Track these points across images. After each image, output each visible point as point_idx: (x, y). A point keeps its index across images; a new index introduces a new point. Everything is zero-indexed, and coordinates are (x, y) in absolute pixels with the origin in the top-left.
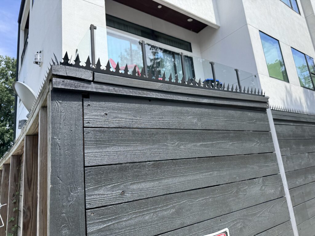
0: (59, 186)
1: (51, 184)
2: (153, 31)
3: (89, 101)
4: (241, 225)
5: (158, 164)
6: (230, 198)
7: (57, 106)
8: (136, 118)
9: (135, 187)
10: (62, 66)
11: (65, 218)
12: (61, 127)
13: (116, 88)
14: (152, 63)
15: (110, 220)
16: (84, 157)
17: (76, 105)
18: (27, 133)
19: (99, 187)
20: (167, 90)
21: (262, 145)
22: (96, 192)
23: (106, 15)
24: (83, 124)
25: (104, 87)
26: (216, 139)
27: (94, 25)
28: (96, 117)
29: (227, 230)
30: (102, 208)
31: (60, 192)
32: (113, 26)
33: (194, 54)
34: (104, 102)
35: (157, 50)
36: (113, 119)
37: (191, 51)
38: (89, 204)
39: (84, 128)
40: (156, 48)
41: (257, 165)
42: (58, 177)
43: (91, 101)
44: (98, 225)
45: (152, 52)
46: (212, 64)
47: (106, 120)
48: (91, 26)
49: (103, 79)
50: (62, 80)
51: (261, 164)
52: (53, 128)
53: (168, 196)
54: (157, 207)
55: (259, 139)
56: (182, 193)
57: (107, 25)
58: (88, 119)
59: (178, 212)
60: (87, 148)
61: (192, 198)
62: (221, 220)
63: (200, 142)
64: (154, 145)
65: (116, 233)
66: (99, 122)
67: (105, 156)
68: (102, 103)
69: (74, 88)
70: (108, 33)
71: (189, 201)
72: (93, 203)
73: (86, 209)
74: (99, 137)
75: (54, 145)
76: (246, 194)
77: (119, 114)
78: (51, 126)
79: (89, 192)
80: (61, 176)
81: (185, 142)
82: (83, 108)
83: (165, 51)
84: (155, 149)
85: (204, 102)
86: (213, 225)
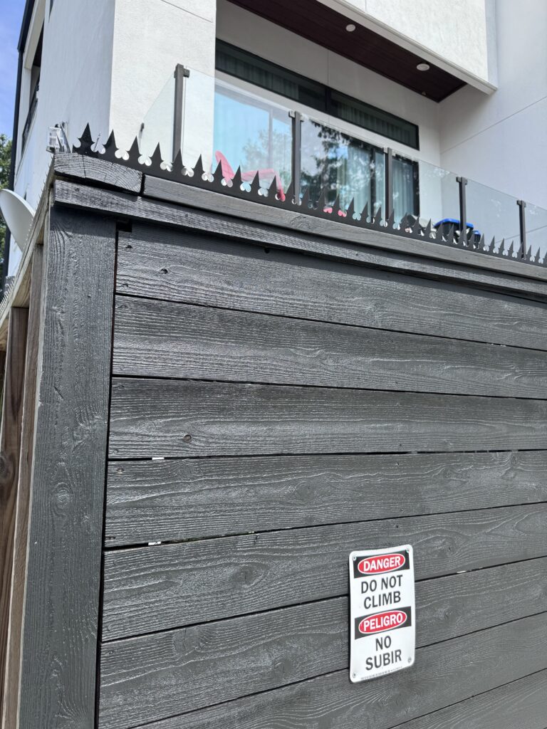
0: (57, 406)
1: (41, 401)
2: (328, 90)
3: (129, 238)
4: (444, 543)
5: (270, 392)
6: (425, 484)
7: (62, 242)
8: (230, 287)
9: (215, 430)
10: (76, 154)
11: (64, 470)
12: (68, 287)
13: (194, 216)
14: (320, 170)
15: (155, 487)
16: (112, 355)
17: (102, 243)
18: (14, 302)
19: (139, 419)
20: (310, 231)
21: (525, 380)
22: (132, 429)
23: (218, 41)
24: (115, 286)
25: (166, 210)
26: (413, 353)
27: (185, 67)
28: (144, 275)
29: (409, 548)
30: (142, 462)
31: (57, 418)
32: (233, 72)
33: (424, 155)
34: (164, 243)
35: (337, 138)
36: (179, 282)
37: (417, 147)
38: (116, 449)
39: (117, 296)
40: (334, 134)
41: (505, 422)
42: (56, 389)
43: (135, 238)
44: (132, 495)
45: (324, 143)
46: (461, 183)
47: (165, 284)
48: (177, 67)
49: (163, 190)
50: (76, 186)
51: (515, 422)
52: (52, 287)
53: (284, 459)
54: (258, 478)
55: (521, 366)
56: (316, 457)
57: (217, 68)
58: (125, 278)
59: (303, 495)
60: (120, 338)
61: (338, 471)
62: (397, 527)
63: (373, 355)
64: (266, 350)
65: (165, 514)
66: (148, 286)
67: (155, 358)
68: (159, 246)
69: (99, 207)
70: (218, 89)
71: (330, 475)
72: (123, 450)
73: (108, 460)
74: (147, 318)
75: (51, 322)
76: (465, 482)
77: (194, 273)
78: (47, 284)
79: (117, 426)
80: (61, 388)
81: (338, 352)
82: (116, 251)
83: (355, 143)
84: (266, 358)
85: (397, 267)
86: (377, 534)
